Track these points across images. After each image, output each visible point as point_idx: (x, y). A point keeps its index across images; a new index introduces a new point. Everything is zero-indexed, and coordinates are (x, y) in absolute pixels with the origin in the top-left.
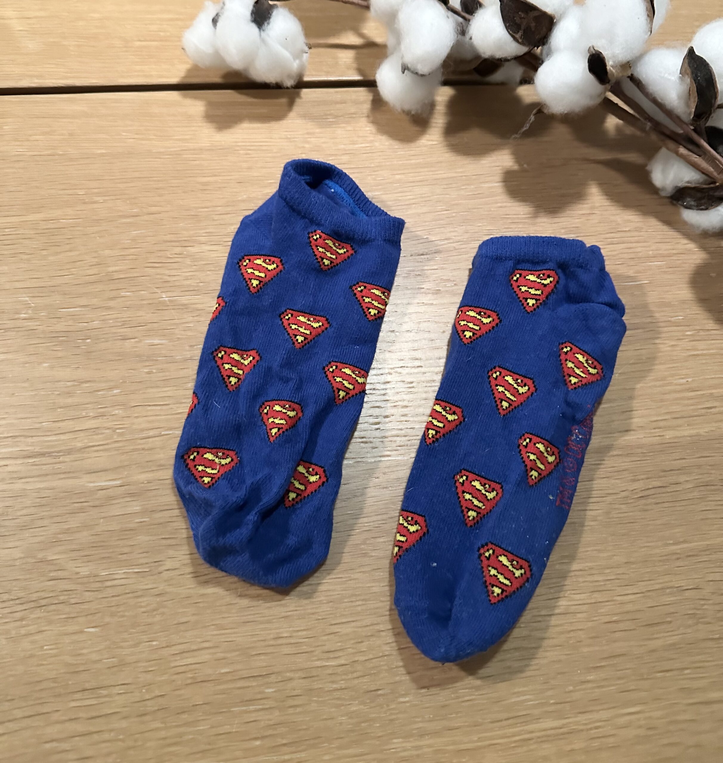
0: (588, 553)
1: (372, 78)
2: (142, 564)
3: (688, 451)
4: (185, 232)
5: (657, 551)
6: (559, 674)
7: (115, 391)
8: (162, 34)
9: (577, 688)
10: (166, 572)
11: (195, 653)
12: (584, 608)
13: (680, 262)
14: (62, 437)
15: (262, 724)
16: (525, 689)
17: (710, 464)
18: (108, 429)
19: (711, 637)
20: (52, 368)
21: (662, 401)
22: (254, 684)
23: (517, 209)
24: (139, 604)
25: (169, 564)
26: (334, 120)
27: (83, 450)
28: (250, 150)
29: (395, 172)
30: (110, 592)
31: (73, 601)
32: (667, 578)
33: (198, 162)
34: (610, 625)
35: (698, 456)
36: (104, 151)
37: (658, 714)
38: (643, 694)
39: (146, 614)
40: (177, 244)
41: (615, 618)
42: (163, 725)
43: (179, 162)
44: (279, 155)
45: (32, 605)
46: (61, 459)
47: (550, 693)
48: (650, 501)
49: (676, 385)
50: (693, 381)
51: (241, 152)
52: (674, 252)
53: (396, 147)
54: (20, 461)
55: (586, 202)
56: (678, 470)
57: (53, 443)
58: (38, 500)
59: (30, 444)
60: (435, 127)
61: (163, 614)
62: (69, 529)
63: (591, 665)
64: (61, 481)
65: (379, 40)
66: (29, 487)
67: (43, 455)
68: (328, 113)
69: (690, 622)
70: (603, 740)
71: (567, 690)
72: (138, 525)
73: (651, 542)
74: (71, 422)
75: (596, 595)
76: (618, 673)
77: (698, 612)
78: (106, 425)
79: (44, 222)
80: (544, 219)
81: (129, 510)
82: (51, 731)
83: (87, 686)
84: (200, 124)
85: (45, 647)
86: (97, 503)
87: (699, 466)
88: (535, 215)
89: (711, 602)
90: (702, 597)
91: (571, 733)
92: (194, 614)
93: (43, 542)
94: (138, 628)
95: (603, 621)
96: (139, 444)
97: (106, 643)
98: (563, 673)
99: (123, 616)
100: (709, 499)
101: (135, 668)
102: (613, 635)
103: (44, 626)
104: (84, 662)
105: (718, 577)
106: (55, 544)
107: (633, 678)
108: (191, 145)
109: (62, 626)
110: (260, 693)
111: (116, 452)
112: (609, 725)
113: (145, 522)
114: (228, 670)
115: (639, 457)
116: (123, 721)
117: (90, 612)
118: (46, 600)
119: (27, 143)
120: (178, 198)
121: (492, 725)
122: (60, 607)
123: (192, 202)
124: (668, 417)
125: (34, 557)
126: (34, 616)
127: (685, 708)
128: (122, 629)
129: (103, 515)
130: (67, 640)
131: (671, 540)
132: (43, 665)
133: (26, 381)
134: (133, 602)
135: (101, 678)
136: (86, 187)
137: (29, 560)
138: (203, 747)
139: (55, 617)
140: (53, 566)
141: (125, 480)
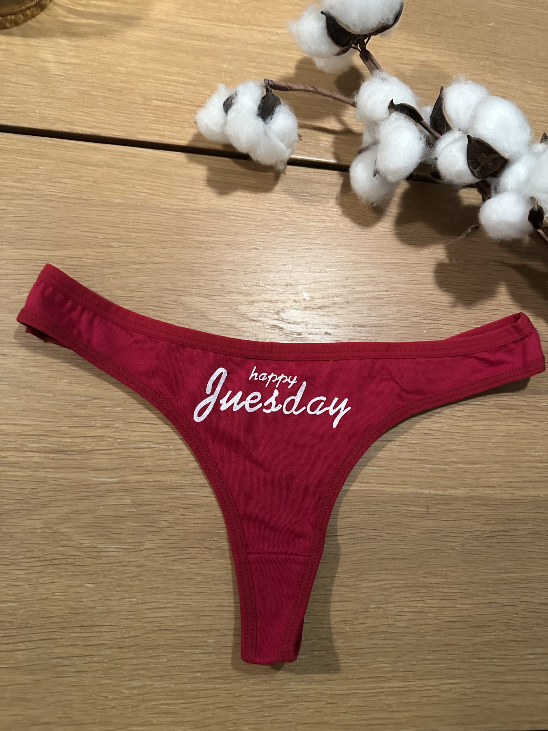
0: (443, 572)
1: (344, 163)
2: (128, 543)
3: (529, 507)
4: (181, 283)
5: (492, 576)
6: (409, 652)
7: (118, 409)
8: (176, 96)
9: (419, 663)
10: (146, 551)
12: (433, 610)
14: (76, 440)
15: (203, 662)
16: (383, 659)
17: (542, 518)
18: (111, 438)
20: (70, 383)
21: (518, 467)
22: (201, 635)
23: (442, 297)
24: (124, 571)
25: (148, 545)
26: (309, 198)
27: (91, 452)
28: (239, 216)
30: (104, 560)
31: (77, 563)
32: (495, 596)
33: (196, 222)
34: (449, 624)
35: (535, 511)
36: (121, 201)
37: (469, 686)
38: (462, 672)
39: (129, 579)
40: (174, 292)
41: (453, 619)
42: (135, 656)
43: (181, 220)
44: (261, 224)
45: (48, 563)
46: (74, 457)
47: (400, 664)
48: (494, 540)
50: (544, 455)
51: (232, 217)
54: (43, 455)
55: (495, 299)
56: (519, 520)
57: (68, 444)
58: (55, 486)
59: (50, 442)
60: (388, 216)
61: (141, 580)
62: (77, 511)
63: (431, 649)
64: (72, 474)
65: (355, 128)
66: (48, 475)
67: (61, 452)
68: (307, 191)
69: (504, 628)
70: (430, 698)
71: (412, 663)
72: (127, 513)
73: (490, 569)
74: (83, 429)
75: (444, 602)
76: (449, 656)
77: (511, 622)
78: (109, 434)
79: (70, 259)
80: (460, 310)
81: (122, 502)
82: (58, 651)
83: (84, 623)
84: (201, 187)
85: (56, 594)
86: (99, 494)
87: (534, 520)
88: (454, 305)
89: (521, 616)
92: (163, 583)
93: (58, 518)
94: (123, 588)
95: (445, 620)
96: (133, 453)
97: (99, 596)
98: (411, 652)
99: (113, 578)
100: (535, 544)
101: (118, 615)
102: (450, 630)
103: (55, 579)
104: (83, 607)
105: (529, 599)
106: (66, 521)
107: (458, 660)
108: (192, 206)
109: (69, 581)
110: (204, 642)
111: (116, 457)
112: (435, 689)
113: (133, 512)
114: (183, 624)
115: (493, 507)
116: (108, 650)
117: (89, 573)
118: (58, 561)
119: (57, 185)
120: (178, 252)
121: (358, 681)
122: (68, 566)
123: (189, 257)
124: (520, 480)
125: (51, 529)
126: (49, 571)
127: (488, 684)
128: (111, 587)
129: (103, 503)
130: (72, 590)
131: (503, 570)
132: (54, 606)
133: (50, 392)
134: (120, 569)
135: (94, 619)
136: (104, 232)
137: (47, 530)
138: (161, 673)
139: (64, 574)
140: (64, 537)
141: (120, 479)
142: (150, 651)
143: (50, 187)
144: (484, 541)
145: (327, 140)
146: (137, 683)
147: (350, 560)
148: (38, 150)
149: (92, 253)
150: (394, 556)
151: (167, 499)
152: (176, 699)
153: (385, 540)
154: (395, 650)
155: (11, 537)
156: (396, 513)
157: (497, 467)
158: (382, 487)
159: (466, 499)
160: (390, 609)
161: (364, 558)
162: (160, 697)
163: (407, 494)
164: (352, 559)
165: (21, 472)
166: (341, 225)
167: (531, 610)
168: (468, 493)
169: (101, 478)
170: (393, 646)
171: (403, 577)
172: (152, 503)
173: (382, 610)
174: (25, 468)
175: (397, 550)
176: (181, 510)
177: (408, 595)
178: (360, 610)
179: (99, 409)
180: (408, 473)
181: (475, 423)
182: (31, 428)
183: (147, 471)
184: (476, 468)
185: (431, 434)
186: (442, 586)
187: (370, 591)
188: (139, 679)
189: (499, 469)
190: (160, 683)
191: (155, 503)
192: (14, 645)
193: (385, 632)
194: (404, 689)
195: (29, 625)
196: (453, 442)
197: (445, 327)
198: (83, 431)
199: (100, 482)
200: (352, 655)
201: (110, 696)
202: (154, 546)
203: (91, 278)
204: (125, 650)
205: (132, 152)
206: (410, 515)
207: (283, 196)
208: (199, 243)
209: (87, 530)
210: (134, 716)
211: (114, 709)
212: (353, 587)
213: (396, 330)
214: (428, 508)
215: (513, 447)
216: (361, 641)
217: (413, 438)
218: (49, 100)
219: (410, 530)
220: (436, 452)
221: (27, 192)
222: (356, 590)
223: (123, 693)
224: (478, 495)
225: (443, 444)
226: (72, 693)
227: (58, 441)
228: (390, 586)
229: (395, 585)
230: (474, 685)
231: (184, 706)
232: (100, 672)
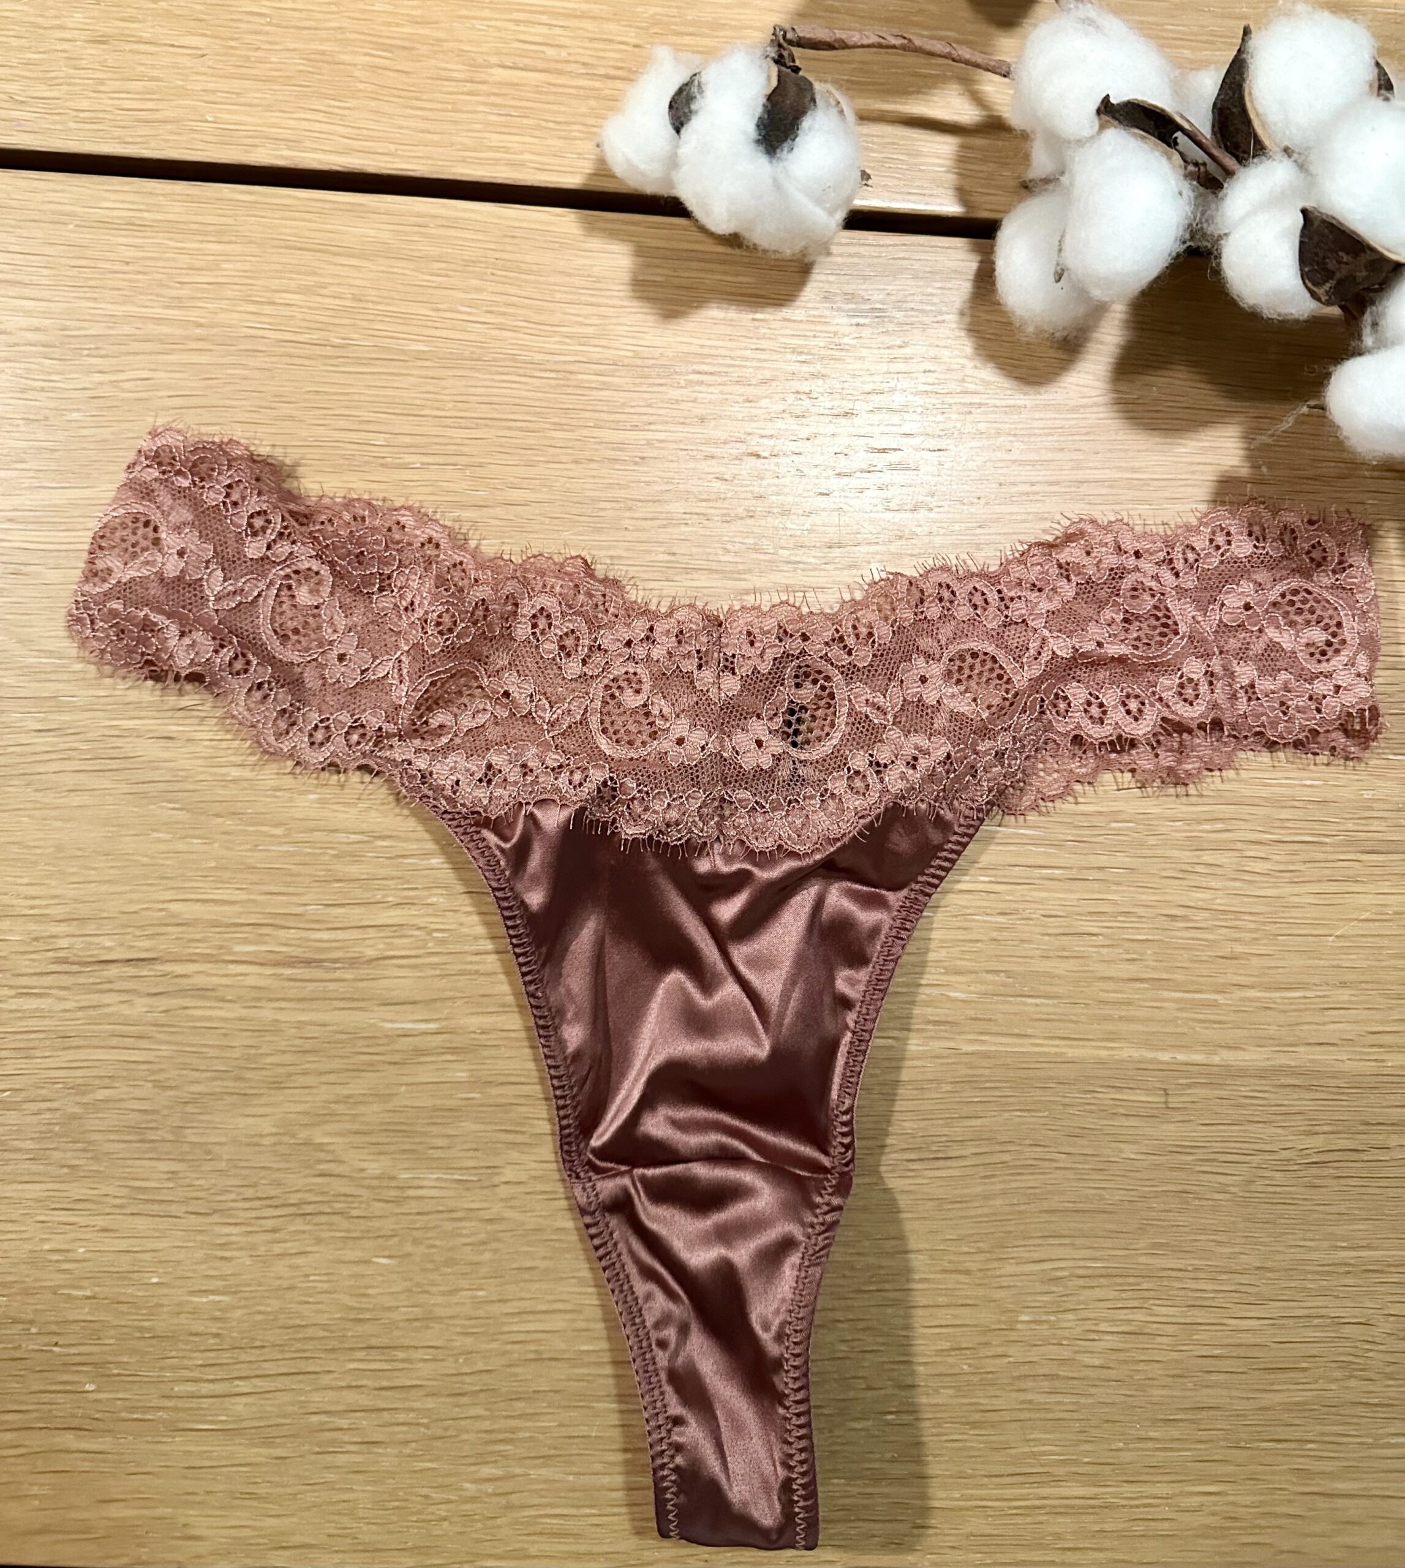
0: (1199, 1245)
2: (467, 1167)
5: (1315, 1256)
6: (1107, 1421)
7: (433, 861)
9: (1131, 1446)
10: (503, 1187)
12: (1170, 1329)
14: (340, 935)
18: (419, 928)
20: (323, 802)
25: (509, 1174)
27: (376, 962)
30: (413, 1206)
31: (355, 1213)
32: (1320, 1301)
34: (1206, 1362)
37: (1248, 1499)
38: (1231, 1469)
39: (470, 1247)
41: (1217, 1352)
42: (487, 1413)
45: (291, 1210)
46: (338, 975)
47: (1087, 1447)
48: (1327, 1171)
54: (269, 969)
57: (323, 944)
58: (298, 1042)
59: (283, 941)
60: (1095, 352)
61: (496, 1251)
62: (349, 1096)
63: (1160, 1417)
64: (337, 1012)
66: (281, 1017)
67: (308, 963)
69: (1338, 1374)
70: (1152, 1524)
71: (1113, 1446)
72: (462, 1102)
73: (1312, 1240)
74: (357, 910)
75: (1195, 1312)
76: (1202, 1433)
77: (1358, 1361)
78: (416, 921)
81: (449, 1076)
82: (322, 1399)
83: (374, 1342)
84: (620, 302)
85: (312, 1277)
86: (397, 1058)
89: (1382, 1348)
92: (544, 1258)
93: (308, 1113)
94: (456, 1267)
95: (1197, 1354)
96: (471, 963)
97: (405, 1284)
99: (434, 1246)
101: (449, 1326)
102: (1207, 1376)
103: (309, 1245)
104: (371, 1306)
106: (325, 1119)
107: (1222, 1443)
108: (595, 353)
109: (338, 1250)
111: (433, 972)
112: (1167, 1505)
114: (591, 1348)
116: (429, 1399)
117: (381, 1234)
118: (313, 1206)
119: (267, 309)
120: (564, 473)
121: (985, 1480)
122: (336, 1219)
123: (590, 486)
125: (294, 1136)
126: (293, 1228)
127: (1292, 1497)
128: (430, 1266)
129: (406, 1079)
130: (346, 1271)
131: (1346, 1242)
132: (308, 1303)
133: (277, 825)
134: (449, 1226)
135: (396, 1333)
136: (386, 428)
137: (286, 1139)
138: (544, 1451)
139: (326, 1234)
141: (444, 1023)
142: (520, 1405)
143: (249, 317)
144: (1302, 1174)
146: (494, 1471)
147: (973, 1213)
150: (1079, 1205)
152: (578, 1507)
153: (1060, 1169)
154: (1075, 1415)
155: (209, 1152)
157: (1345, 995)
158: (1057, 1046)
159: (1262, 1074)
160: (1065, 1325)
161: (1009, 1209)
162: (544, 1501)
163: (1117, 1061)
164: (979, 1211)
165: (221, 1008)
168: (1268, 1059)
169: (402, 1023)
170: (1071, 1408)
171: (1098, 1254)
172: (518, 1080)
173: (1045, 1326)
174: (230, 1001)
175: (1090, 1193)
177: (1112, 1294)
178: (995, 1326)
179: (388, 862)
180: (1123, 1013)
181: (1295, 889)
182: (236, 908)
183: (504, 1005)
184: (1291, 998)
185: (1181, 918)
186: (1191, 1275)
187: (1020, 1283)
188: (495, 1462)
189: (1348, 1002)
190: (543, 1471)
191: (523, 1080)
192: (227, 1384)
193: (1053, 1375)
194: (1092, 1502)
195: (258, 1343)
196: (1237, 935)
198: (356, 914)
199: (402, 1031)
200: (974, 1425)
201: (436, 1496)
202: (523, 1177)
204: (464, 1400)
206: (1122, 1111)
208: (614, 449)
209: (374, 1140)
210: (489, 1537)
211: (446, 1524)
212: (980, 1274)
214: (1167, 1095)
215: (1388, 948)
216: (998, 1393)
217: (1139, 930)
219: (1122, 1146)
220: (1192, 961)
221: (198, 331)
222: (986, 1281)
223: (462, 1489)
224: (1293, 1064)
225: (1215, 941)
226: (355, 1487)
227: (300, 939)
228: (1065, 1273)
229: (1080, 1272)
230: (1259, 1498)
231: (595, 1520)
232: (413, 1445)
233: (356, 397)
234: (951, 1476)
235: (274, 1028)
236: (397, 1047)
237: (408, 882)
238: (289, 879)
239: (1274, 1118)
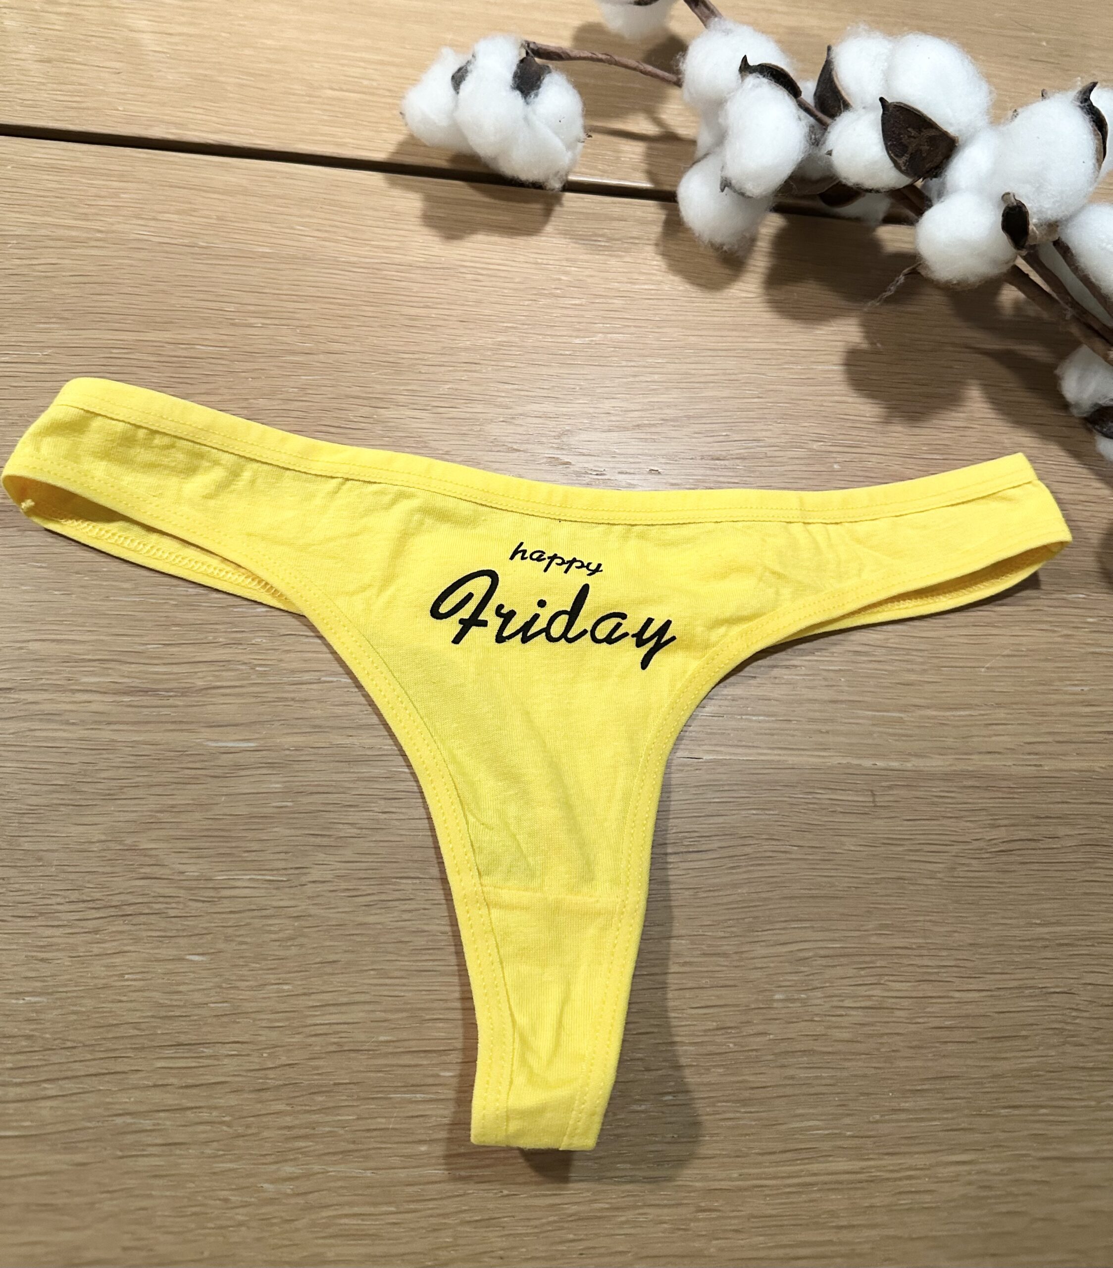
0: (918, 924)
1: (667, 188)
2: (277, 870)
3: (1074, 792)
4: (378, 386)
5: (1016, 932)
6: (862, 1094)
8: (366, 82)
10: (310, 885)
11: (344, 1009)
12: (906, 1003)
13: (1088, 514)
14: (175, 669)
15: (432, 1121)
16: (811, 1111)
17: (1104, 814)
18: (245, 664)
19: (1081, 1065)
21: (1043, 715)
22: (426, 1062)
23: (862, 407)
24: (268, 928)
25: (316, 874)
26: (607, 244)
27: (204, 692)
28: (482, 275)
29: (689, 332)
30: (228, 905)
31: (172, 913)
32: (1027, 973)
34: (939, 1032)
35: (1088, 801)
36: (266, 250)
37: (997, 1167)
38: (977, 1137)
39: (278, 943)
40: (365, 402)
41: (947, 1023)
42: (289, 1108)
44: (522, 286)
45: (112, 911)
46: (171, 701)
47: (847, 1121)
48: (1012, 858)
49: (1066, 693)
50: (1090, 690)
51: (469, 276)
52: (1082, 498)
53: (694, 295)
54: (109, 698)
55: (961, 409)
56: (1058, 818)
57: (162, 677)
58: (132, 759)
59: (126, 674)
60: (752, 272)
61: (301, 946)
62: (173, 806)
63: (908, 1087)
64: (167, 734)
65: (682, 132)
67: (145, 692)
68: (600, 232)
69: (1055, 1040)
70: (917, 1197)
71: (871, 1119)
72: (276, 810)
73: (1011, 918)
74: (191, 649)
75: (925, 986)
76: (946, 1102)
77: (1068, 1027)
78: (241, 658)
79: (172, 346)
80: (899, 428)
81: (263, 788)
82: (128, 1100)
83: (183, 1038)
84: (413, 228)
85: (127, 976)
86: (219, 772)
87: (1087, 816)
88: (887, 420)
89: (1086, 1014)
90: (1074, 1006)
91: (872, 1181)
92: (346, 951)
93: (135, 821)
94: (264, 963)
95: (930, 1025)
96: (287, 692)
97: (217, 980)
98: (868, 1094)
99: (244, 943)
100: (1097, 865)
101: (254, 1020)
102: (942, 1047)
103: (127, 945)
104: (182, 1003)
105: (1099, 979)
106: (153, 826)
107: (966, 1112)
108: (398, 258)
109: (153, 948)
110: (432, 1076)
112: (926, 1176)
113: (286, 807)
114: (389, 1038)
115: (1004, 792)
116: (232, 1096)
117: (196, 932)
118: (132, 908)
119: (152, 223)
120: (372, 333)
121: (760, 1158)
122: (152, 919)
123: (392, 343)
124: (1050, 739)
125: (121, 842)
126: (114, 929)
127: (1036, 1163)
129: (226, 791)
130: (160, 969)
131: (1038, 918)
132: (121, 1001)
134: (258, 923)
135: (204, 1029)
136: (236, 300)
137: (112, 845)
138: (344, 1146)
139: (145, 934)
140: (147, 859)
141: (262, 742)
142: (320, 1098)
143: (138, 227)
144: (992, 861)
145: (634, 151)
146: (293, 1169)
147: (725, 900)
148: (120, 168)
149: (214, 337)
150: (813, 892)
151: (354, 781)
152: (375, 1204)
153: (793, 859)
154: (832, 1089)
155: (40, 859)
156: (811, 806)
157: (1001, 714)
158: (780, 755)
159: (947, 777)
160: (814, 1002)
161: (755, 895)
162: (343, 1199)
163: (829, 768)
165: (65, 730)
166: (666, 287)
167: (1106, 1002)
168: (950, 765)
169: (225, 741)
170: (828, 1081)
171: (836, 935)
172: (325, 789)
173: (798, 1004)
174: (73, 724)
175: (819, 879)
176: (382, 802)
177: (851, 972)
178: (753, 1006)
179: (221, 610)
180: (829, 728)
181: (950, 632)
182: (88, 647)
183: (315, 727)
184: (959, 716)
185: (866, 654)
186: (918, 952)
187: (772, 965)
188: (295, 1159)
189: (1006, 719)
190: (341, 1168)
191: (330, 790)
192: (33, 1088)
193: (809, 1051)
194: (859, 1177)
195: (69, 1044)
196: (909, 667)
197: (874, 459)
198: (189, 652)
199: (222, 750)
200: (744, 1102)
201: (235, 1198)
202: (329, 876)
203: (211, 379)
204: (268, 1095)
205: (287, 170)
206: (839, 809)
207: (561, 242)
208: (410, 319)
209: (193, 845)
210: (287, 1243)
211: (243, 1229)
212: (736, 957)
213: (783, 464)
214: (874, 795)
215: (1028, 677)
216: (763, 1070)
217: (832, 661)
218: (140, 90)
219: (843, 839)
220: (880, 687)
221: (99, 235)
222: (742, 963)
223: (262, 1190)
224: (970, 769)
225: (893, 671)
226: (153, 1193)
227: (139, 672)
228: (811, 954)
229: (822, 952)
230: (1007, 1165)
231: (392, 1219)
232: (215, 1144)
233: (213, 280)
234: (728, 1156)
235: (110, 747)
236: (219, 763)
237: (236, 627)
238: (133, 623)
239: (963, 813)
